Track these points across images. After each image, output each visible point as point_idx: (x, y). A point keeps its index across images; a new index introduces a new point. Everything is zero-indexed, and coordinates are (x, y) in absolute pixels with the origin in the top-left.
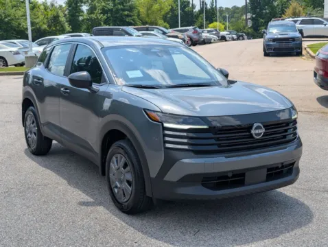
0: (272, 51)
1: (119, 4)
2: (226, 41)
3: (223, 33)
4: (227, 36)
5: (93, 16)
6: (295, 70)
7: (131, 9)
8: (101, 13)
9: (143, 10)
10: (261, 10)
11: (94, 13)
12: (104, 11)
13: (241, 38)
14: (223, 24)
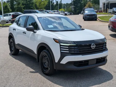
0: (87, 19)
1: (28, 2)
2: (67, 15)
3: (66, 13)
4: (67, 14)
5: (19, 6)
6: (98, 25)
7: (32, 3)
8: (22, 5)
9: (38, 4)
10: (77, 5)
11: (19, 5)
12: (23, 4)
13: (71, 14)
14: (64, 9)
